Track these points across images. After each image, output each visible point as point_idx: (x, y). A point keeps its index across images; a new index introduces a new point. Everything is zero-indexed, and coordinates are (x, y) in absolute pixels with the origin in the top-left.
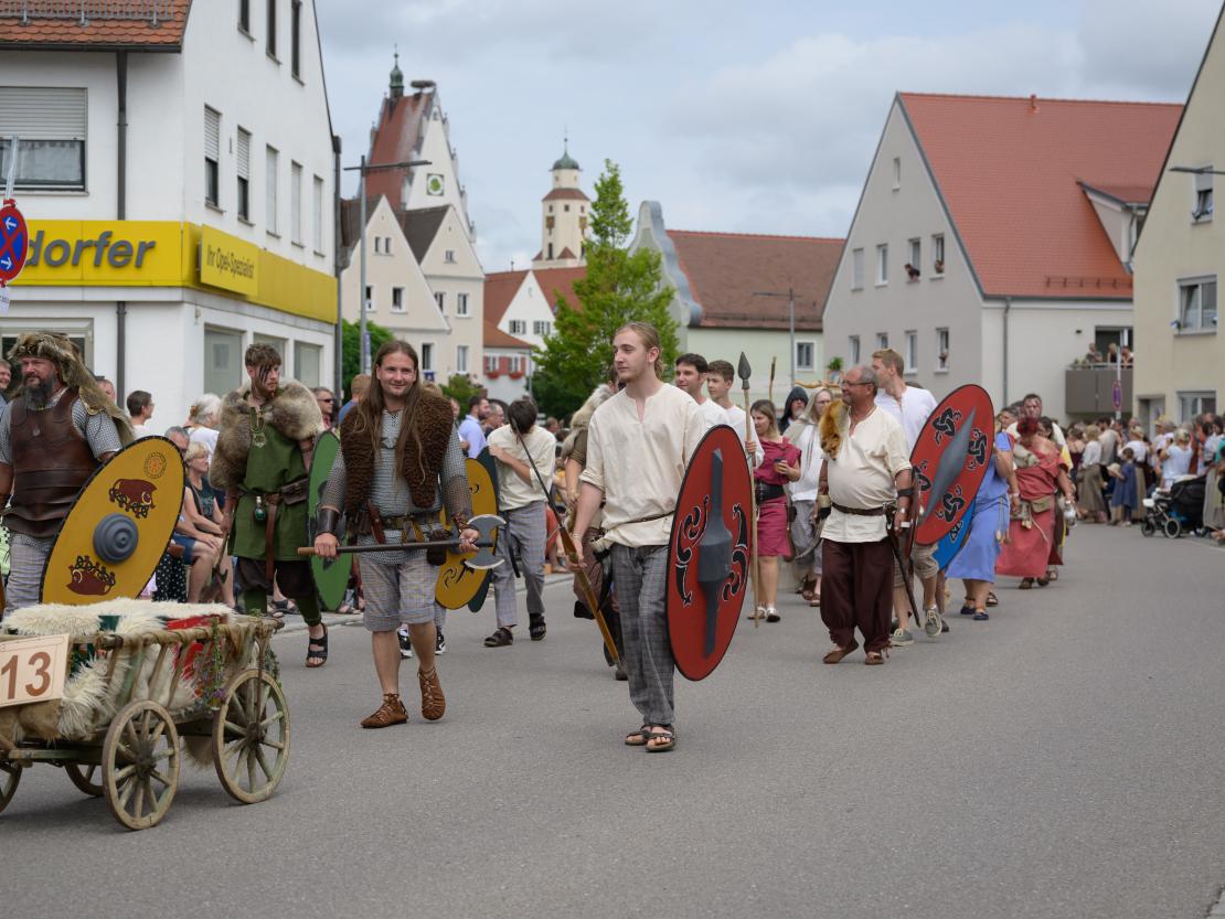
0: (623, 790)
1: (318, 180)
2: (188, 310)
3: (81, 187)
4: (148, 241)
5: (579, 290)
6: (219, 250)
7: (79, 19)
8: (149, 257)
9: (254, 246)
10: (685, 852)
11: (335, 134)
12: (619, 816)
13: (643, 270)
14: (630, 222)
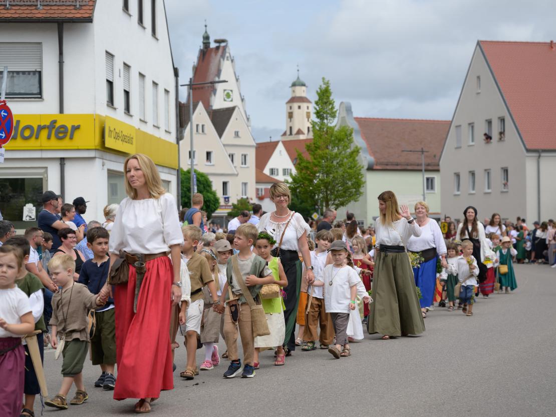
0: (347, 403)
1: (167, 91)
2: (98, 162)
3: (39, 96)
4: (76, 125)
5: (309, 148)
6: (115, 129)
7: (36, 6)
8: (77, 134)
9: (134, 127)
11: (175, 67)
13: (344, 137)
14: (336, 111)
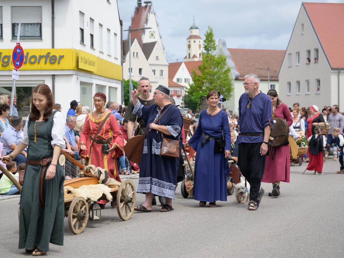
1: (115, 34)
2: (74, 77)
3: (40, 38)
4: (62, 55)
5: (200, 68)
6: (84, 57)
8: (62, 61)
9: (96, 56)
10: (243, 255)
11: (121, 19)
12: (221, 243)
13: (221, 62)
14: (216, 46)
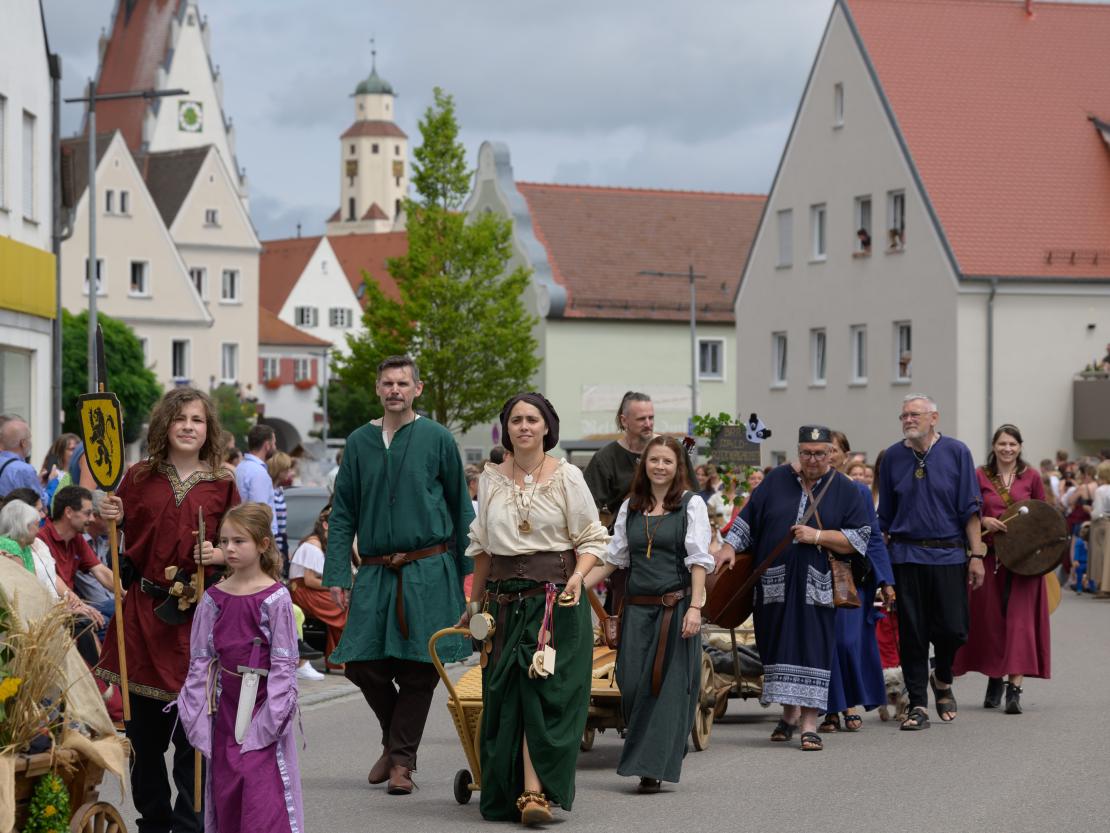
1: (29, 117)
5: (396, 269)
11: (53, 51)
13: (486, 243)
14: (468, 176)
